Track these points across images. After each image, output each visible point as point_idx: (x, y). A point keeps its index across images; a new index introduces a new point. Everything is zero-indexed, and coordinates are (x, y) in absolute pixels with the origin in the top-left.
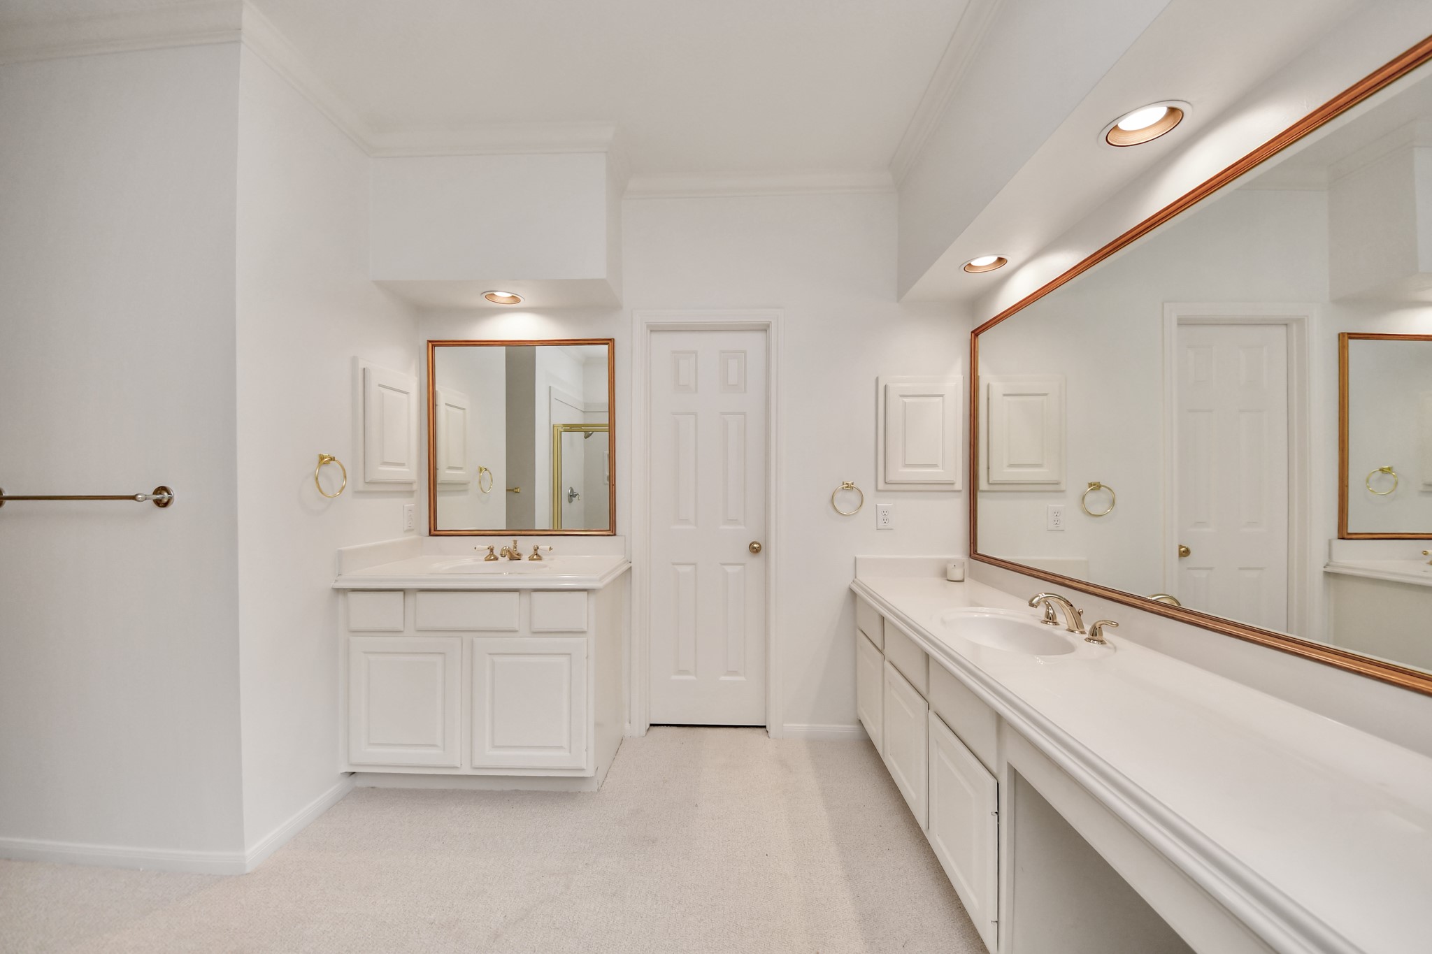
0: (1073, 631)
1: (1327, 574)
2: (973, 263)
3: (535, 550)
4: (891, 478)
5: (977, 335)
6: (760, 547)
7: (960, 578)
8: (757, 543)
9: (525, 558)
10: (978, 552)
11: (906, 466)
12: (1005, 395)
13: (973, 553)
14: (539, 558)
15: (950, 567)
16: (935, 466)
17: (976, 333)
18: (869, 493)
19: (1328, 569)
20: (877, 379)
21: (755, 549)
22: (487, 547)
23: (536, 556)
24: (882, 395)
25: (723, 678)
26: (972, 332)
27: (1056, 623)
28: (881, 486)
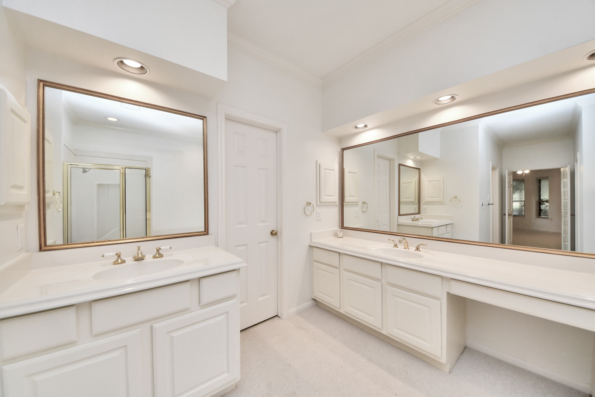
0: (406, 248)
1: (397, 225)
2: (357, 126)
3: (158, 251)
4: (322, 200)
5: (343, 151)
6: (276, 232)
7: (342, 236)
8: (274, 231)
9: (149, 258)
10: (344, 226)
11: (326, 196)
12: (348, 172)
13: (342, 227)
14: (161, 256)
15: (338, 232)
16: (332, 196)
17: (343, 150)
18: (315, 205)
19: (398, 224)
20: (317, 161)
21: (273, 233)
22: (115, 254)
23: (159, 254)
24: (318, 167)
25: (260, 299)
26: (342, 149)
27: (397, 247)
28: (319, 204)
